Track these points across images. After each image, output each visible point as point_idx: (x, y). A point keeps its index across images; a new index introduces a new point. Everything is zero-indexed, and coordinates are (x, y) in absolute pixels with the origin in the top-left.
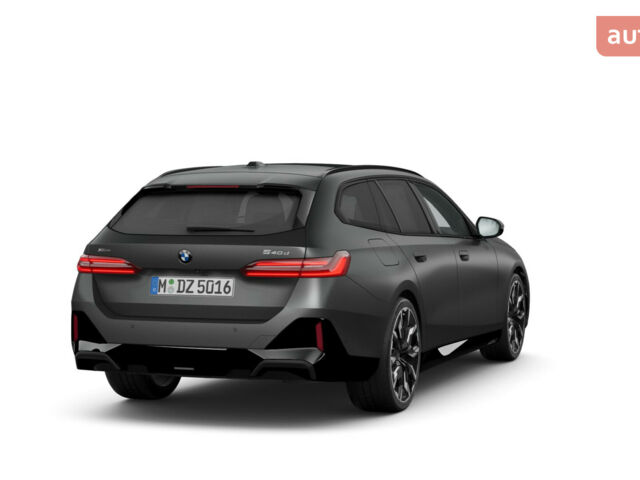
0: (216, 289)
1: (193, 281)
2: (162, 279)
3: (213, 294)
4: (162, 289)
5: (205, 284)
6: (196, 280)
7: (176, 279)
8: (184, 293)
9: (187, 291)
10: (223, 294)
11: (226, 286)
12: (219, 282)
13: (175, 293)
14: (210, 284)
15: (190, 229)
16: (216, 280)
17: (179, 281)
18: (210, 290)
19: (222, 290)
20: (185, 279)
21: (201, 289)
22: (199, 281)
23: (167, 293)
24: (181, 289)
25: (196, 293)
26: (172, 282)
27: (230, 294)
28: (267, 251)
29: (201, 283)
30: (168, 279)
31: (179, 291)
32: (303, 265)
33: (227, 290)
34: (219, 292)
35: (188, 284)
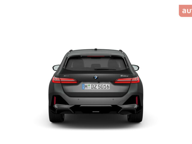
1: (96, 85)
2: (86, 85)
3: (103, 89)
4: (86, 88)
5: (100, 86)
7: (90, 85)
8: (94, 89)
9: (95, 88)
10: (107, 89)
11: (107, 86)
12: (105, 85)
13: (91, 89)
14: (102, 86)
15: (95, 69)
16: (104, 85)
17: (92, 85)
18: (102, 87)
19: (106, 87)
20: (94, 84)
21: (99, 87)
22: (98, 85)
23: (88, 89)
24: (93, 88)
25: (98, 89)
26: (89, 85)
27: (109, 89)
28: (122, 76)
29: (99, 86)
30: (88, 85)
31: (92, 88)
32: (131, 80)
33: (108, 87)
34: (105, 88)
35: (95, 86)
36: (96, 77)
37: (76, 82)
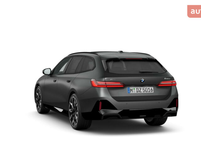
0: (148, 91)
1: (141, 89)
2: (131, 88)
3: (148, 92)
4: (131, 92)
5: (145, 89)
6: (142, 88)
7: (135, 88)
8: (139, 92)
9: (140, 92)
10: (151, 92)
11: (151, 89)
12: (149, 88)
13: (136, 92)
14: (146, 89)
16: (148, 88)
17: (137, 89)
18: (147, 91)
19: (150, 91)
20: (138, 88)
21: (144, 91)
23: (133, 92)
25: (142, 92)
26: (134, 89)
27: (153, 92)
29: (144, 89)
30: (133, 88)
31: (137, 92)
32: (172, 83)
33: (152, 90)
34: (149, 91)
35: (139, 89)
36: (143, 80)
37: (122, 86)
